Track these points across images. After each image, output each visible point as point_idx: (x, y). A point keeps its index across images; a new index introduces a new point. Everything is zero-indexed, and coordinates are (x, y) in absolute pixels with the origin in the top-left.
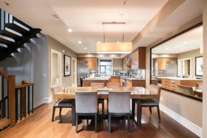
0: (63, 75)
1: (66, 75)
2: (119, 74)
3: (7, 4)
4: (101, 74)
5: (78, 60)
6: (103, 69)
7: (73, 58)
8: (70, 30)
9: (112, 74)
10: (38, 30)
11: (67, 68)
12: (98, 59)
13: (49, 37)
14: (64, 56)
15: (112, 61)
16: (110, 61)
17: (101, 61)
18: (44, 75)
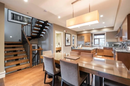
0: (64, 45)
1: (66, 45)
2: (113, 45)
3: (28, 13)
4: (95, 45)
5: (77, 36)
6: (97, 41)
7: (73, 35)
8: (59, 17)
9: (105, 45)
10: (47, 22)
11: (68, 41)
12: (92, 34)
13: (54, 24)
14: (65, 34)
15: (105, 34)
16: (104, 34)
17: (95, 35)
18: (52, 45)
